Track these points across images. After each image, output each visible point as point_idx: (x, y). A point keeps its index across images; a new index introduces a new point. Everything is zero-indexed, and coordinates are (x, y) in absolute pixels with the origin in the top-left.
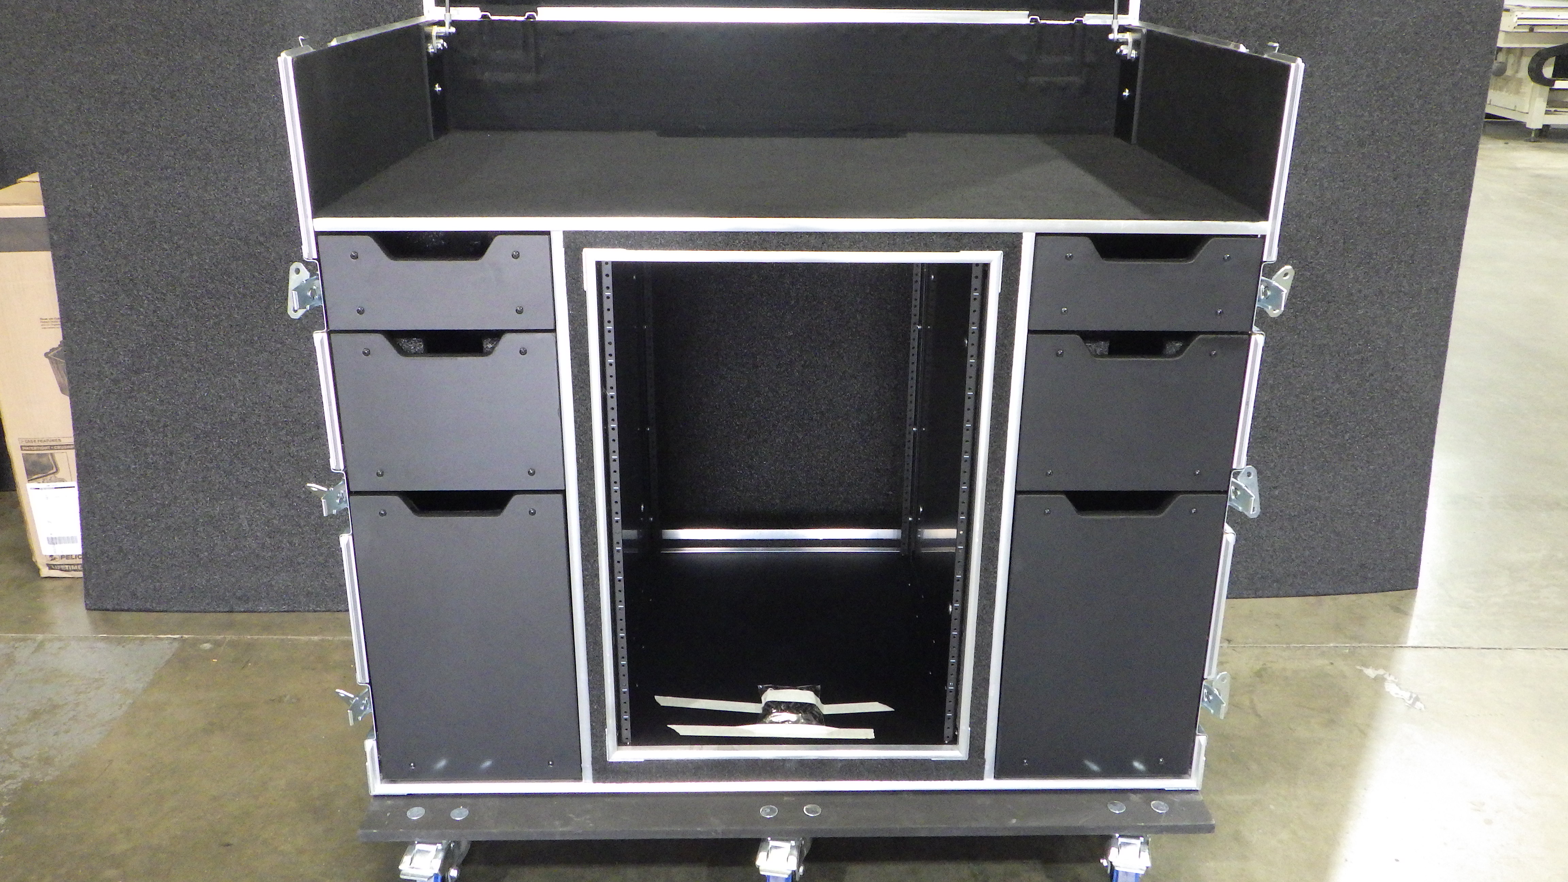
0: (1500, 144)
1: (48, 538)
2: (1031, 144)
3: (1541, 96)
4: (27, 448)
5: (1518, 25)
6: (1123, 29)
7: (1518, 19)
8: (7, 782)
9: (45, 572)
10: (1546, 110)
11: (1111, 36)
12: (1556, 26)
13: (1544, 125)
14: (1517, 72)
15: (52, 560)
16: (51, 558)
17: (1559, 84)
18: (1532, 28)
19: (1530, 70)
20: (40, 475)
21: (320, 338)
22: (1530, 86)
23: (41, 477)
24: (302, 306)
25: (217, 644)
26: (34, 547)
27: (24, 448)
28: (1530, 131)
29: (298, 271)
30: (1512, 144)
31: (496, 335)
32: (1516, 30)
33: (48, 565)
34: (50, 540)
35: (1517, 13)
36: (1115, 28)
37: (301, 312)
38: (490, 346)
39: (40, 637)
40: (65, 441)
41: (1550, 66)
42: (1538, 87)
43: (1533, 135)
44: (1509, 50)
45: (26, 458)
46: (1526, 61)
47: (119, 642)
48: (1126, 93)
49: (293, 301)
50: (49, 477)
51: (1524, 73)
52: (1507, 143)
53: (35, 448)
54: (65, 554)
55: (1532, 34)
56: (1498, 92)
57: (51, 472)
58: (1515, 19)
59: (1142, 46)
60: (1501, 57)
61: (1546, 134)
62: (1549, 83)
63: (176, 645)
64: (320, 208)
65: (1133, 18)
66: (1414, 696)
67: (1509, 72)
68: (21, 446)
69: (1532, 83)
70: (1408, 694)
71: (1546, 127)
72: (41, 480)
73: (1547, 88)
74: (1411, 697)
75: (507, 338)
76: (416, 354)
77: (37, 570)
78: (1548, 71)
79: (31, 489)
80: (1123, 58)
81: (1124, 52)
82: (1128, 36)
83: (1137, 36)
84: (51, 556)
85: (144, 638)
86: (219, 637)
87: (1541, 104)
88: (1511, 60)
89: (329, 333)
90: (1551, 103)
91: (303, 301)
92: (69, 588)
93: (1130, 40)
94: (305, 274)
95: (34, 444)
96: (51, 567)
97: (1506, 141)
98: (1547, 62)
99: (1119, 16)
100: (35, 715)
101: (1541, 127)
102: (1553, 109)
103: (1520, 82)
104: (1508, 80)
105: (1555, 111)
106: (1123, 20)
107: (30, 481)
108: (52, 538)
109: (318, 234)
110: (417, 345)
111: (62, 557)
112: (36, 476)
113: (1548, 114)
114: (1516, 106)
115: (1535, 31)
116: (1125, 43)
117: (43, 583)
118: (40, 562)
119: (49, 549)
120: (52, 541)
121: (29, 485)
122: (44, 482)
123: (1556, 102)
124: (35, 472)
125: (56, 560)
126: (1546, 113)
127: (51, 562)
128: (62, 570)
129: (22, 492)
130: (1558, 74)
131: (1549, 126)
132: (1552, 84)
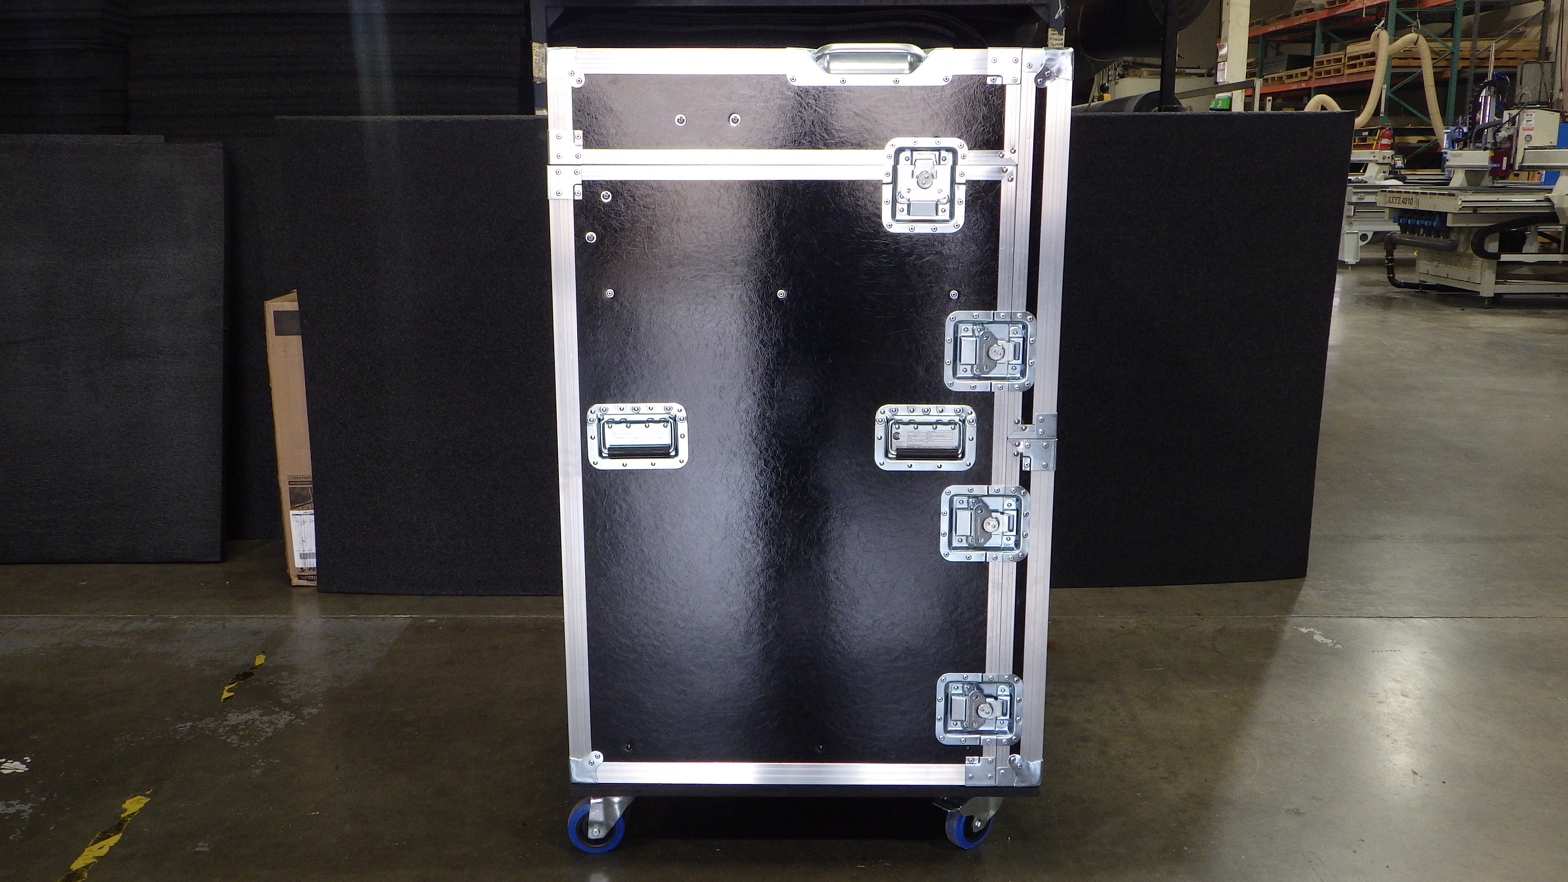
0: (1458, 310)
1: (301, 554)
3: (1489, 268)
4: (294, 483)
5: (1463, 207)
7: (1463, 201)
8: (316, 688)
9: (295, 581)
10: (1496, 282)
12: (1497, 208)
13: (1495, 294)
15: (302, 571)
16: (301, 570)
17: (1505, 258)
18: (1475, 209)
19: (1474, 246)
20: (302, 504)
22: (1479, 261)
23: (301, 506)
25: (439, 620)
26: (290, 561)
27: (291, 483)
28: (1484, 298)
30: (1467, 310)
32: (1461, 212)
33: (298, 575)
34: (302, 555)
35: (1460, 197)
41: (1493, 242)
42: (1486, 261)
43: (1486, 303)
44: (1460, 229)
45: (291, 491)
46: (1470, 238)
51: (1471, 249)
52: (1462, 310)
53: (299, 483)
54: (307, 567)
55: (1475, 215)
56: (1453, 267)
57: (309, 502)
58: (1460, 203)
60: (1453, 236)
61: (1498, 303)
62: (1496, 257)
63: (408, 621)
67: (1460, 250)
68: (289, 482)
69: (1480, 259)
71: (1498, 295)
72: (301, 508)
73: (1495, 262)
74: (1333, 643)
77: (290, 580)
79: (293, 515)
84: (302, 568)
85: (382, 617)
86: (440, 616)
87: (1490, 276)
88: (1462, 236)
90: (1499, 274)
95: (299, 480)
96: (300, 577)
98: (1490, 239)
101: (1492, 295)
102: (1502, 280)
103: (1469, 256)
104: (1460, 255)
105: (1504, 282)
107: (292, 509)
108: (304, 554)
111: (310, 569)
112: (297, 505)
113: (1499, 285)
114: (1469, 278)
115: (1478, 212)
117: (294, 590)
118: (293, 573)
119: (298, 563)
120: (303, 556)
121: (292, 512)
122: (303, 510)
123: (1504, 273)
124: (297, 502)
125: (305, 571)
126: (1496, 283)
127: (298, 574)
128: (308, 580)
129: (286, 518)
130: (1503, 249)
131: (1500, 294)
132: (1499, 258)
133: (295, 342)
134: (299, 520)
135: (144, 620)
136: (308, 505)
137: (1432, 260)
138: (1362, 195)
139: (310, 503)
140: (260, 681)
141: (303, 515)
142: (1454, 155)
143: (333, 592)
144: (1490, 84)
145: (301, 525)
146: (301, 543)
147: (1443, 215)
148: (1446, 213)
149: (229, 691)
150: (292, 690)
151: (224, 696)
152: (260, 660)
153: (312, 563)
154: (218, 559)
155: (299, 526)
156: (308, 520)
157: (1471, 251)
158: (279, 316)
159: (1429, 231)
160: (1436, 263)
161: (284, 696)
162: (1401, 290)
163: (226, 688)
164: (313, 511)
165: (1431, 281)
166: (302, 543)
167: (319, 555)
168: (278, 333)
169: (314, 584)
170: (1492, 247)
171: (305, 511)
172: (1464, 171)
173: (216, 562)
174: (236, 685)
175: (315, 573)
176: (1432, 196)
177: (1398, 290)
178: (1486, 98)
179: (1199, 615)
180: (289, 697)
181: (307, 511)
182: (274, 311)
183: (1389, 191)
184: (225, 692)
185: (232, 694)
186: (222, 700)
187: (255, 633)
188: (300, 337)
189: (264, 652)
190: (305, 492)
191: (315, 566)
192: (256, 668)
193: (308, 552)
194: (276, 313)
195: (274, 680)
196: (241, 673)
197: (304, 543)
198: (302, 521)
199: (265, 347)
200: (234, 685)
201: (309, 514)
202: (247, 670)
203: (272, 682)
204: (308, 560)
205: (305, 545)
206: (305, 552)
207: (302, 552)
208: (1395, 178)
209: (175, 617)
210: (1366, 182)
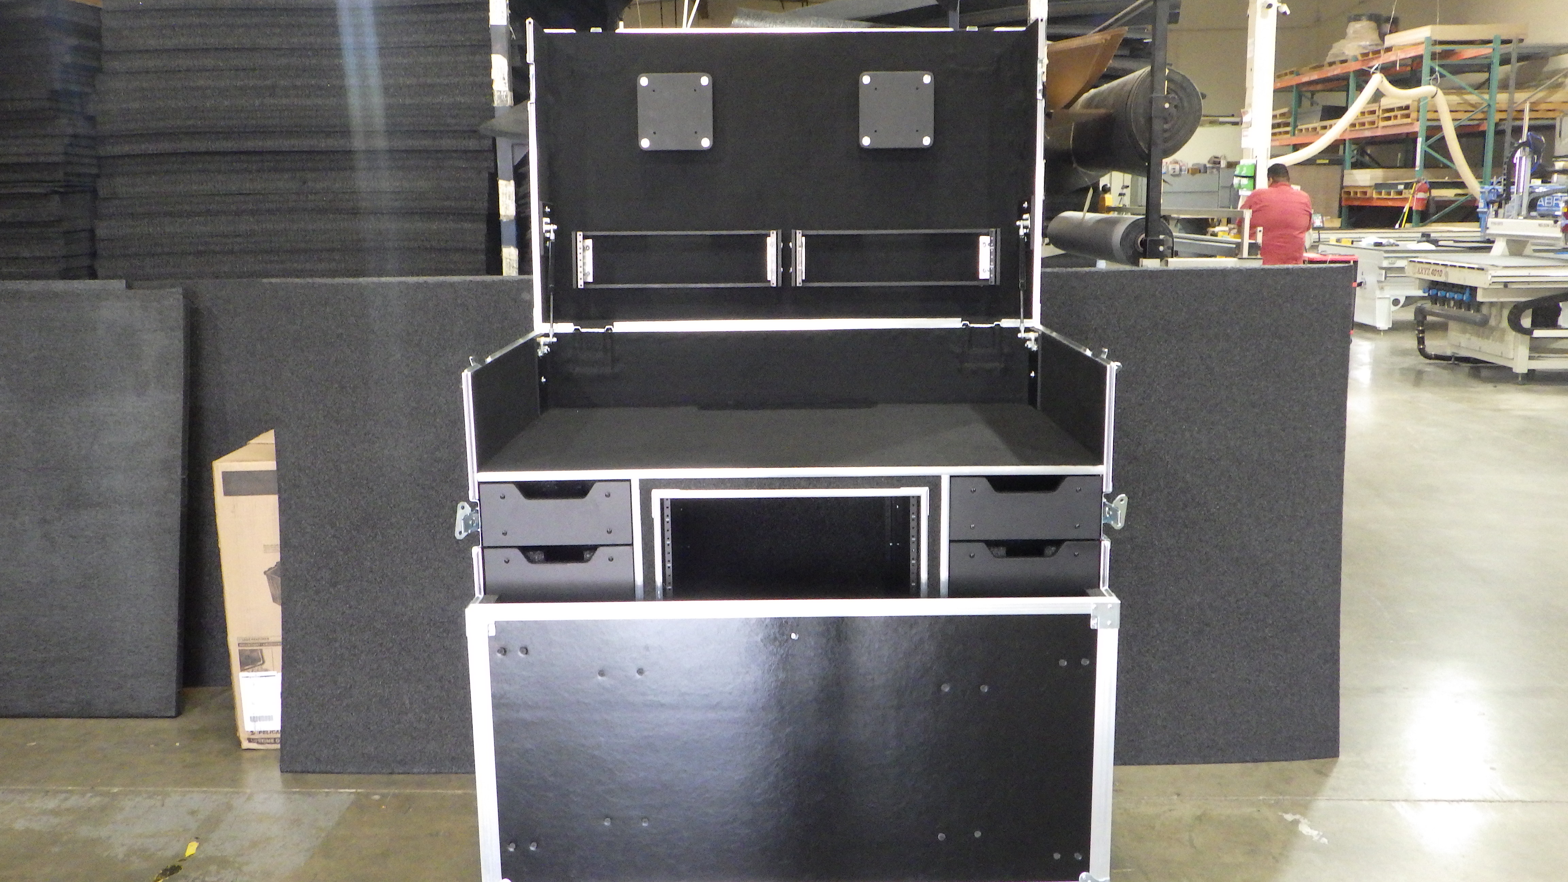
0: (1489, 387)
1: (252, 716)
2: (965, 411)
3: (1523, 343)
4: (243, 645)
5: (1494, 282)
6: (1028, 330)
7: (1493, 276)
9: (245, 744)
10: (1530, 356)
11: (1019, 335)
12: (1529, 283)
13: (1529, 370)
14: (1499, 322)
15: (252, 735)
16: (251, 733)
17: (1538, 333)
18: (1506, 285)
19: (1509, 320)
21: (476, 551)
22: (1511, 335)
23: (251, 668)
24: (466, 530)
25: (384, 796)
26: (239, 723)
27: (240, 645)
28: (1517, 375)
29: (463, 508)
30: (1501, 387)
31: (593, 548)
32: (1491, 287)
33: (249, 739)
34: (253, 718)
35: (1488, 272)
36: (1022, 330)
37: (464, 534)
38: (588, 556)
39: (249, 791)
40: (272, 639)
41: (1527, 317)
42: (1519, 335)
43: (1520, 379)
44: (1492, 304)
45: (241, 653)
46: (1506, 313)
47: (310, 794)
48: (1033, 374)
49: (460, 526)
51: (1505, 323)
52: (1496, 387)
53: (249, 645)
54: (262, 730)
55: (1507, 289)
56: (1486, 340)
57: (259, 663)
58: (1490, 277)
59: (1040, 341)
60: (1485, 310)
61: (1532, 378)
62: (1528, 332)
63: (353, 796)
64: (482, 466)
65: (1035, 322)
67: (1492, 322)
68: (238, 644)
69: (1514, 333)
71: (1532, 371)
72: (250, 670)
73: (1528, 337)
75: (600, 550)
76: (540, 562)
77: (240, 744)
78: (1526, 322)
79: (242, 677)
80: (1029, 350)
81: (1029, 347)
82: (1032, 335)
83: (1037, 335)
85: (328, 792)
86: (385, 791)
87: (1523, 351)
88: (1494, 311)
89: (483, 548)
90: (1532, 349)
91: (467, 527)
92: (264, 758)
93: (1033, 339)
94: (468, 509)
95: (248, 642)
96: (248, 742)
97: (1495, 384)
98: (1524, 314)
99: (1025, 320)
100: (254, 844)
101: (1526, 371)
102: (1537, 355)
103: (1503, 331)
104: (1493, 329)
105: (1538, 357)
106: (1028, 323)
107: (242, 671)
108: (255, 717)
109: (480, 483)
110: (539, 556)
112: (247, 667)
113: (1533, 359)
114: (1502, 353)
115: (1509, 287)
116: (1030, 340)
117: (244, 753)
118: (240, 738)
119: (246, 727)
120: (251, 721)
121: (241, 674)
123: (1538, 348)
124: (247, 664)
126: (1530, 358)
127: (246, 738)
128: (258, 743)
129: (235, 680)
130: (1536, 324)
131: (1534, 370)
132: (1532, 333)
134: (249, 683)
135: (83, 794)
137: (1464, 332)
138: (1393, 259)
140: (186, 877)
141: (253, 677)
142: (1497, 223)
144: (1524, 144)
145: (251, 687)
147: (1473, 290)
148: (1476, 288)
152: (192, 849)
154: (174, 713)
155: (249, 688)
157: (1502, 325)
158: (227, 476)
159: (1460, 304)
160: (1468, 336)
162: (1432, 361)
165: (1464, 353)
168: (226, 493)
171: (254, 673)
172: (1505, 240)
173: (172, 717)
176: (1461, 269)
177: (1428, 361)
178: (1521, 158)
182: (222, 472)
183: (1419, 262)
187: (193, 813)
189: (197, 839)
190: (255, 654)
192: (185, 860)
194: (224, 473)
195: (201, 877)
196: (169, 866)
199: (214, 508)
202: (176, 863)
203: (199, 878)
208: (1428, 241)
209: (116, 790)
210: (1398, 245)
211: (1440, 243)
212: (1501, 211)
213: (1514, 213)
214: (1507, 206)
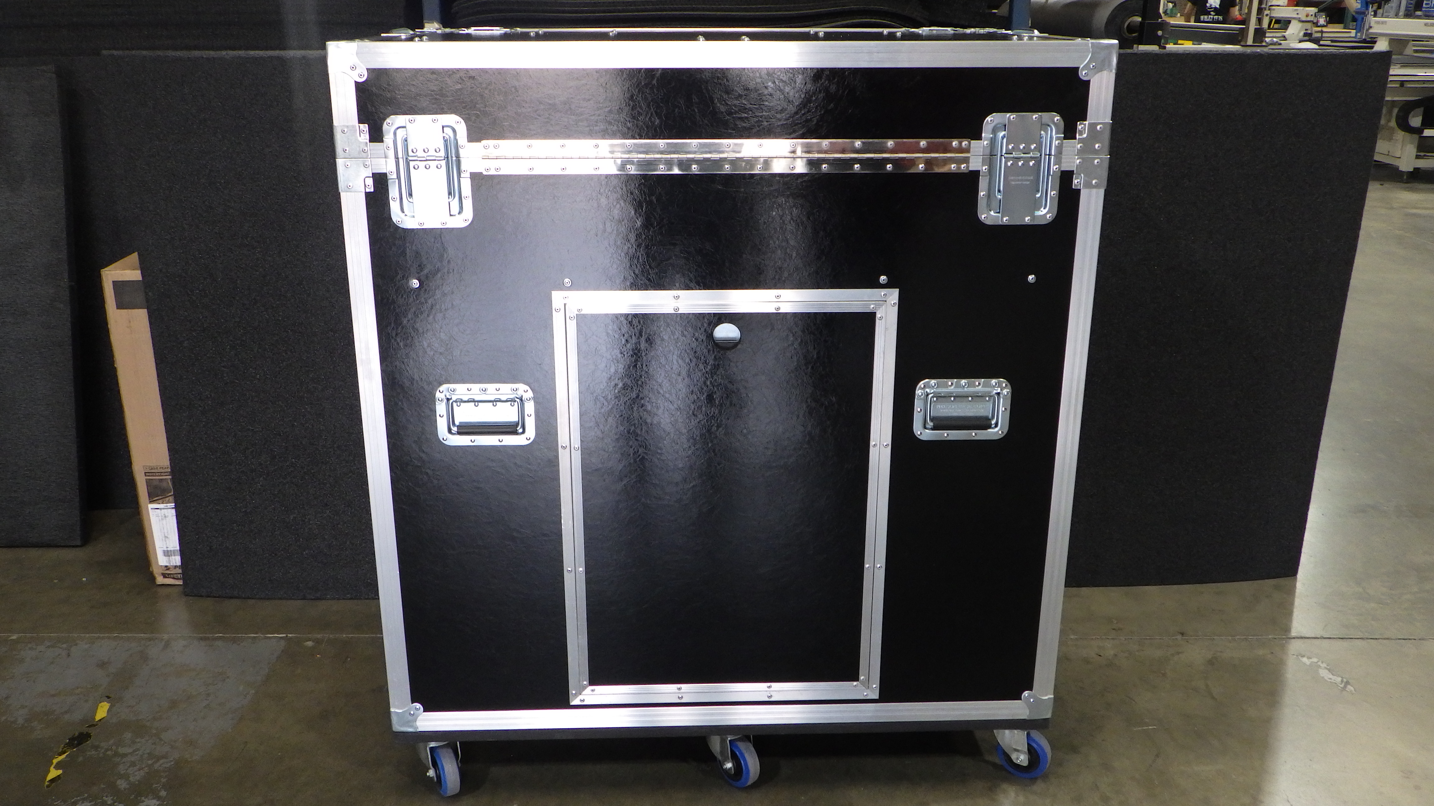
0: (1378, 185)
1: (163, 551)
3: (1411, 142)
4: (150, 474)
8: (161, 761)
9: (160, 580)
10: (1416, 155)
12: (1424, 82)
13: (1415, 169)
14: (1389, 121)
15: (167, 570)
16: (166, 568)
17: (1428, 133)
18: (1402, 83)
19: (1398, 120)
20: (160, 497)
22: (1400, 134)
23: (161, 499)
25: (318, 642)
26: (153, 558)
27: (147, 474)
28: (1402, 173)
30: (1387, 185)
39: (166, 637)
41: (1417, 116)
42: (1407, 135)
43: (1405, 177)
45: (148, 483)
46: (1394, 112)
47: (234, 640)
50: (167, 499)
51: (1396, 123)
52: (1382, 185)
53: (157, 474)
55: (1402, 88)
57: (170, 494)
61: (1417, 176)
62: (1419, 131)
63: (283, 643)
66: (1345, 680)
68: (145, 472)
69: (1401, 132)
70: (1340, 679)
71: (1417, 170)
72: (161, 501)
73: (1417, 136)
74: (1342, 681)
77: (153, 579)
79: (152, 509)
84: (166, 566)
85: (254, 637)
86: (319, 636)
87: (1411, 150)
90: (1420, 149)
95: (156, 471)
96: (165, 576)
97: (1382, 183)
98: (1415, 113)
100: (173, 704)
101: (1412, 170)
102: (1422, 154)
103: (1392, 129)
104: (1382, 128)
105: (1424, 156)
107: (151, 502)
108: (168, 551)
111: (176, 567)
112: (156, 498)
113: (1420, 158)
114: (1389, 152)
115: (1405, 86)
117: (159, 590)
118: (156, 572)
119: (162, 561)
120: (167, 553)
121: (151, 506)
122: (163, 503)
123: (1426, 147)
124: (156, 494)
125: (170, 570)
126: (1418, 157)
127: (163, 572)
128: (174, 578)
129: (144, 512)
130: (1427, 124)
131: (1418, 169)
132: (1422, 132)
133: (141, 316)
134: (160, 515)
136: (168, 498)
139: (170, 496)
140: (96, 748)
141: (164, 509)
142: (1378, 23)
143: (201, 596)
145: (162, 519)
146: (164, 539)
149: (57, 767)
150: (133, 764)
151: (50, 777)
152: (102, 711)
153: (177, 560)
154: (79, 543)
155: (160, 521)
156: (170, 515)
157: (1393, 123)
158: (117, 285)
161: (121, 776)
163: (55, 761)
164: (174, 504)
166: (166, 541)
167: (183, 552)
168: (120, 306)
169: (180, 582)
170: (1416, 121)
171: (165, 505)
172: (1388, 40)
173: (77, 546)
174: (67, 756)
175: (180, 571)
179: (1182, 634)
180: (126, 777)
181: (168, 505)
182: (113, 281)
184: (52, 769)
185: (60, 772)
186: (47, 783)
187: (103, 665)
188: (146, 310)
189: (108, 697)
190: (164, 485)
191: (180, 564)
192: (94, 725)
193: (172, 549)
194: (115, 283)
195: (114, 748)
196: (77, 734)
197: (167, 539)
198: (163, 516)
199: (106, 323)
200: (64, 756)
201: (170, 508)
202: (85, 730)
203: (111, 749)
204: (173, 557)
205: (167, 542)
206: (169, 549)
207: (166, 549)
208: (1309, 41)
209: (14, 637)
210: (1280, 44)
211: (1322, 42)
212: (1380, 11)
213: (1392, 13)
214: (1386, 6)
